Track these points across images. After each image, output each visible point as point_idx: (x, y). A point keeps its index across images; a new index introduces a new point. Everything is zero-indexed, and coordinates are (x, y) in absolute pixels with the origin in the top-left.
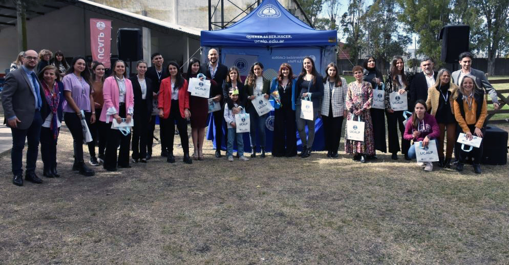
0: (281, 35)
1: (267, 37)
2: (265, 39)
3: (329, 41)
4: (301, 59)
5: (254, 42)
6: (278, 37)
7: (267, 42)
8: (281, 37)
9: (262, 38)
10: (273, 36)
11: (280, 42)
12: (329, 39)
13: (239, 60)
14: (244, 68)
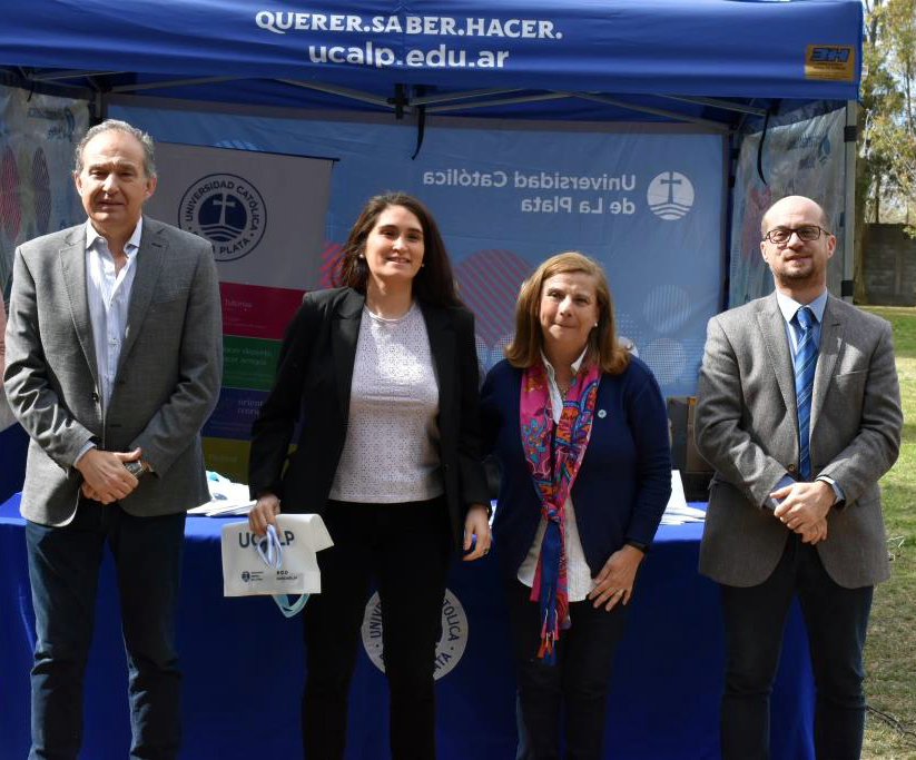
0: (489, 12)
1: (394, 25)
2: (379, 41)
3: (809, 69)
4: (601, 192)
5: (306, 55)
6: (470, 33)
7: (392, 57)
8: (486, 28)
9: (359, 29)
10: (436, 19)
11: (480, 63)
12: (809, 57)
13: (215, 185)
14: (246, 233)
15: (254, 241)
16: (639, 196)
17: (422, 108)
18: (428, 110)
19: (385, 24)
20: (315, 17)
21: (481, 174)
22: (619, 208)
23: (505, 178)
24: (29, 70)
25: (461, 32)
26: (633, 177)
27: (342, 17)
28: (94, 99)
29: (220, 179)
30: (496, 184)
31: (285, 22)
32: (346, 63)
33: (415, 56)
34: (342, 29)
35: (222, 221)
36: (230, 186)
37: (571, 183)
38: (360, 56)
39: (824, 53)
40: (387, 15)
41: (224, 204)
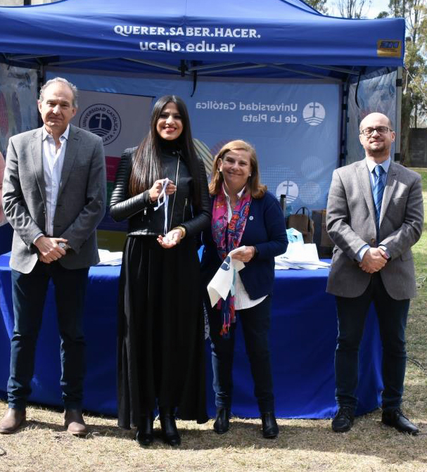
0: (225, 25)
1: (180, 32)
2: (173, 39)
3: (379, 52)
4: (281, 112)
5: (138, 47)
6: (216, 35)
7: (179, 47)
8: (224, 33)
9: (163, 34)
10: (200, 29)
11: (222, 50)
12: (379, 46)
13: (97, 109)
14: (111, 132)
15: (115, 136)
16: (299, 114)
17: (195, 72)
18: (198, 73)
19: (176, 31)
20: (143, 28)
21: (224, 103)
22: (289, 120)
23: (235, 106)
24: (7, 54)
25: (212, 35)
26: (296, 105)
27: (155, 28)
28: (39, 69)
29: (99, 107)
30: (231, 109)
31: (128, 31)
32: (158, 50)
33: (191, 46)
34: (155, 34)
35: (100, 127)
36: (104, 110)
37: (266, 108)
38: (164, 46)
39: (387, 44)
40: (177, 27)
41: (101, 118)
